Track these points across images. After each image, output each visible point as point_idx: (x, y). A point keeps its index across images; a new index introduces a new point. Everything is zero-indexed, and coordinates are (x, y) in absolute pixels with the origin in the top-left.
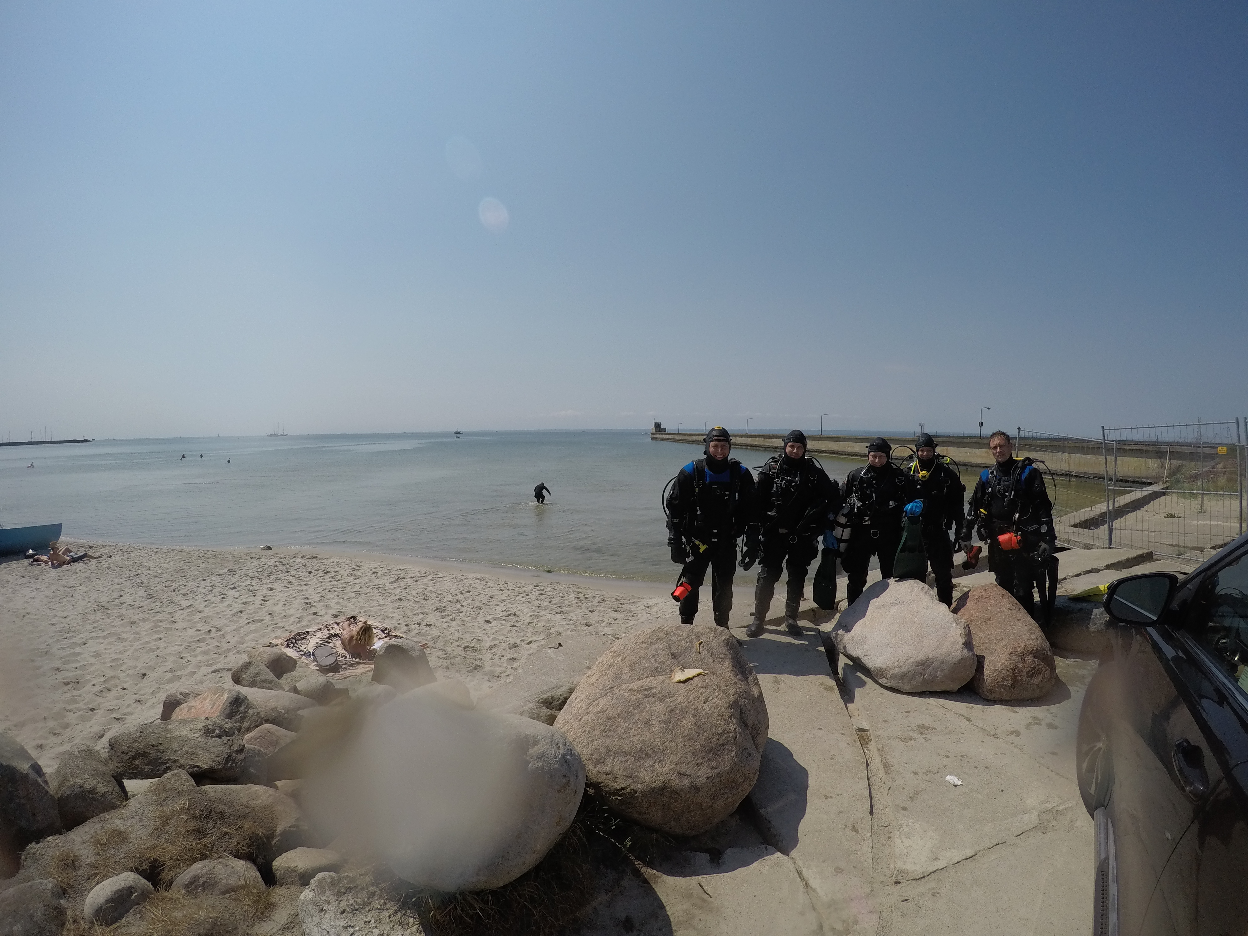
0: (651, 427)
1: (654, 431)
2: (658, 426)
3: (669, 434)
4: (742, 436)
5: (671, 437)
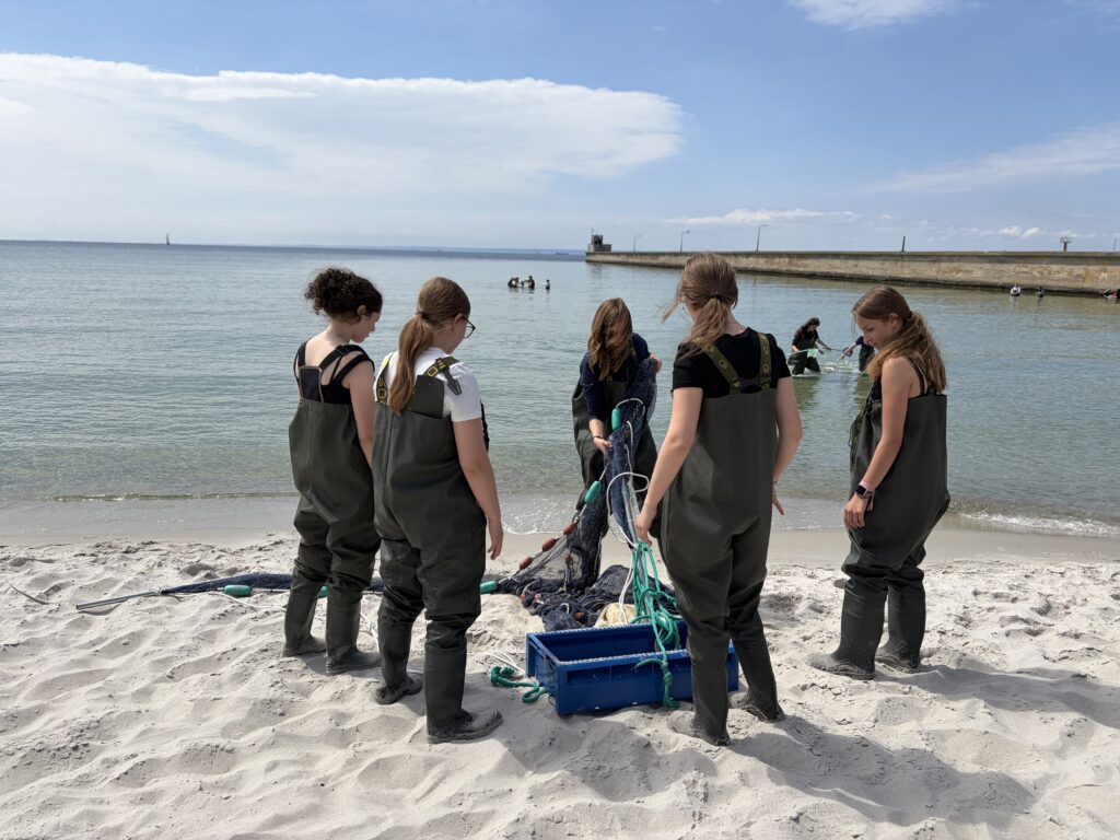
0: (585, 244)
1: (592, 250)
2: (598, 241)
3: (618, 254)
4: (748, 255)
5: (620, 259)
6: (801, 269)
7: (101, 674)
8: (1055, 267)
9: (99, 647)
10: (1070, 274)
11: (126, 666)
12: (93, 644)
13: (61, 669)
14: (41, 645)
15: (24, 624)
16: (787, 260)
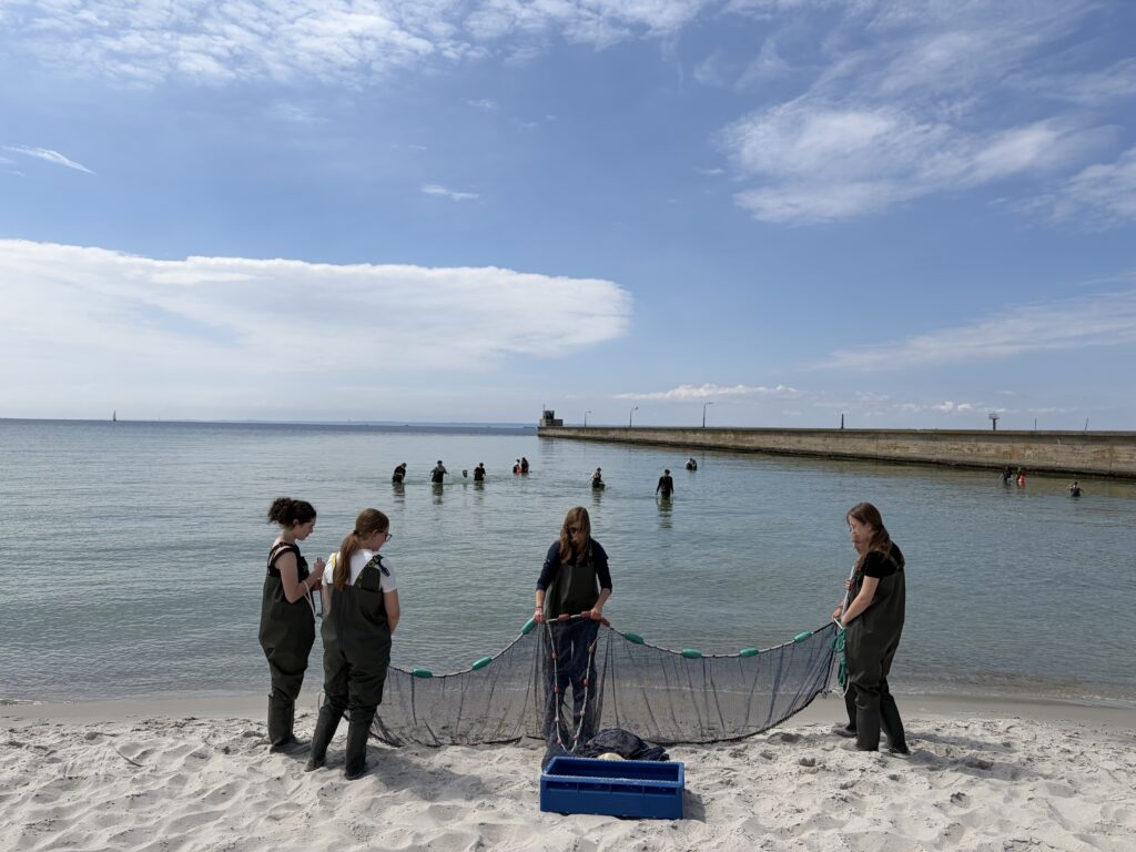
0: (537, 419)
1: (544, 425)
2: (549, 416)
3: (569, 429)
4: (695, 430)
5: (571, 433)
6: (747, 445)
7: (216, 815)
8: (983, 445)
9: (205, 796)
10: (998, 450)
11: (233, 808)
12: (198, 794)
13: (183, 812)
14: (156, 796)
15: (134, 781)
16: (733, 436)
